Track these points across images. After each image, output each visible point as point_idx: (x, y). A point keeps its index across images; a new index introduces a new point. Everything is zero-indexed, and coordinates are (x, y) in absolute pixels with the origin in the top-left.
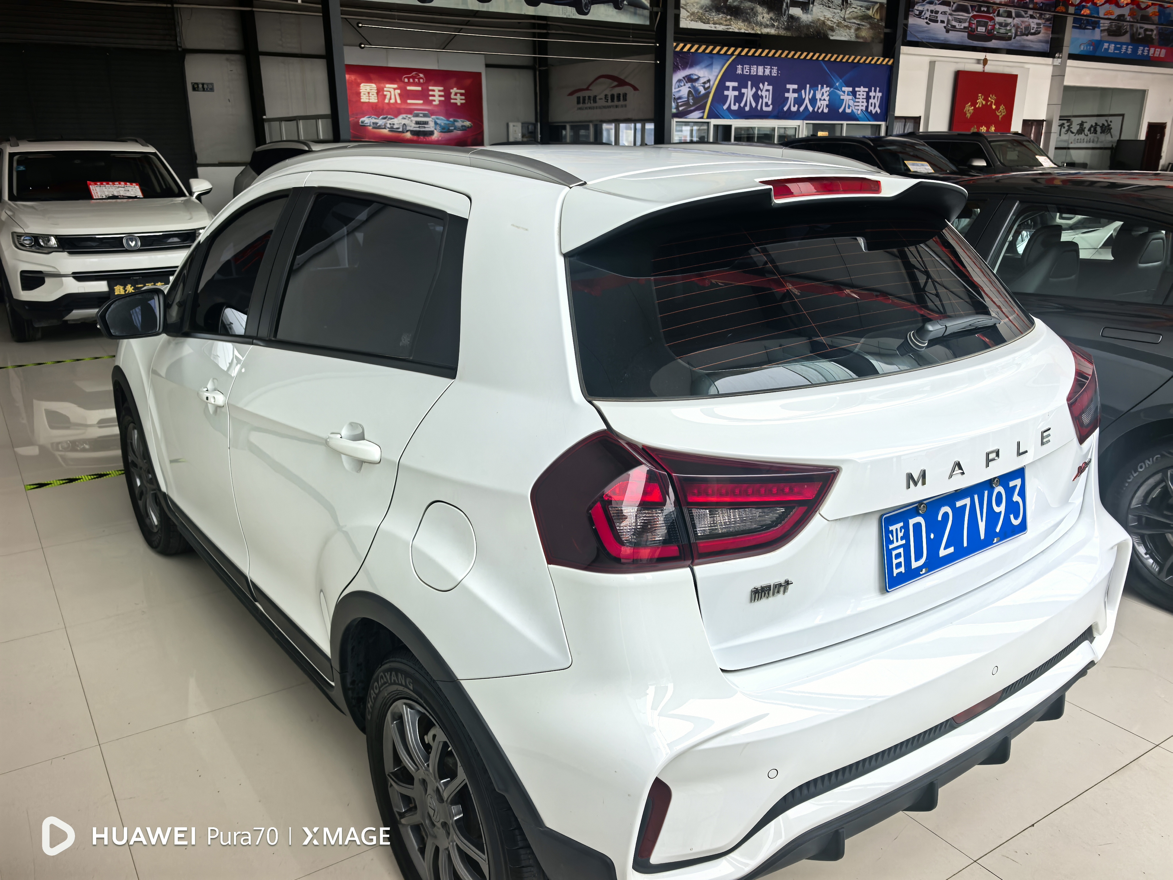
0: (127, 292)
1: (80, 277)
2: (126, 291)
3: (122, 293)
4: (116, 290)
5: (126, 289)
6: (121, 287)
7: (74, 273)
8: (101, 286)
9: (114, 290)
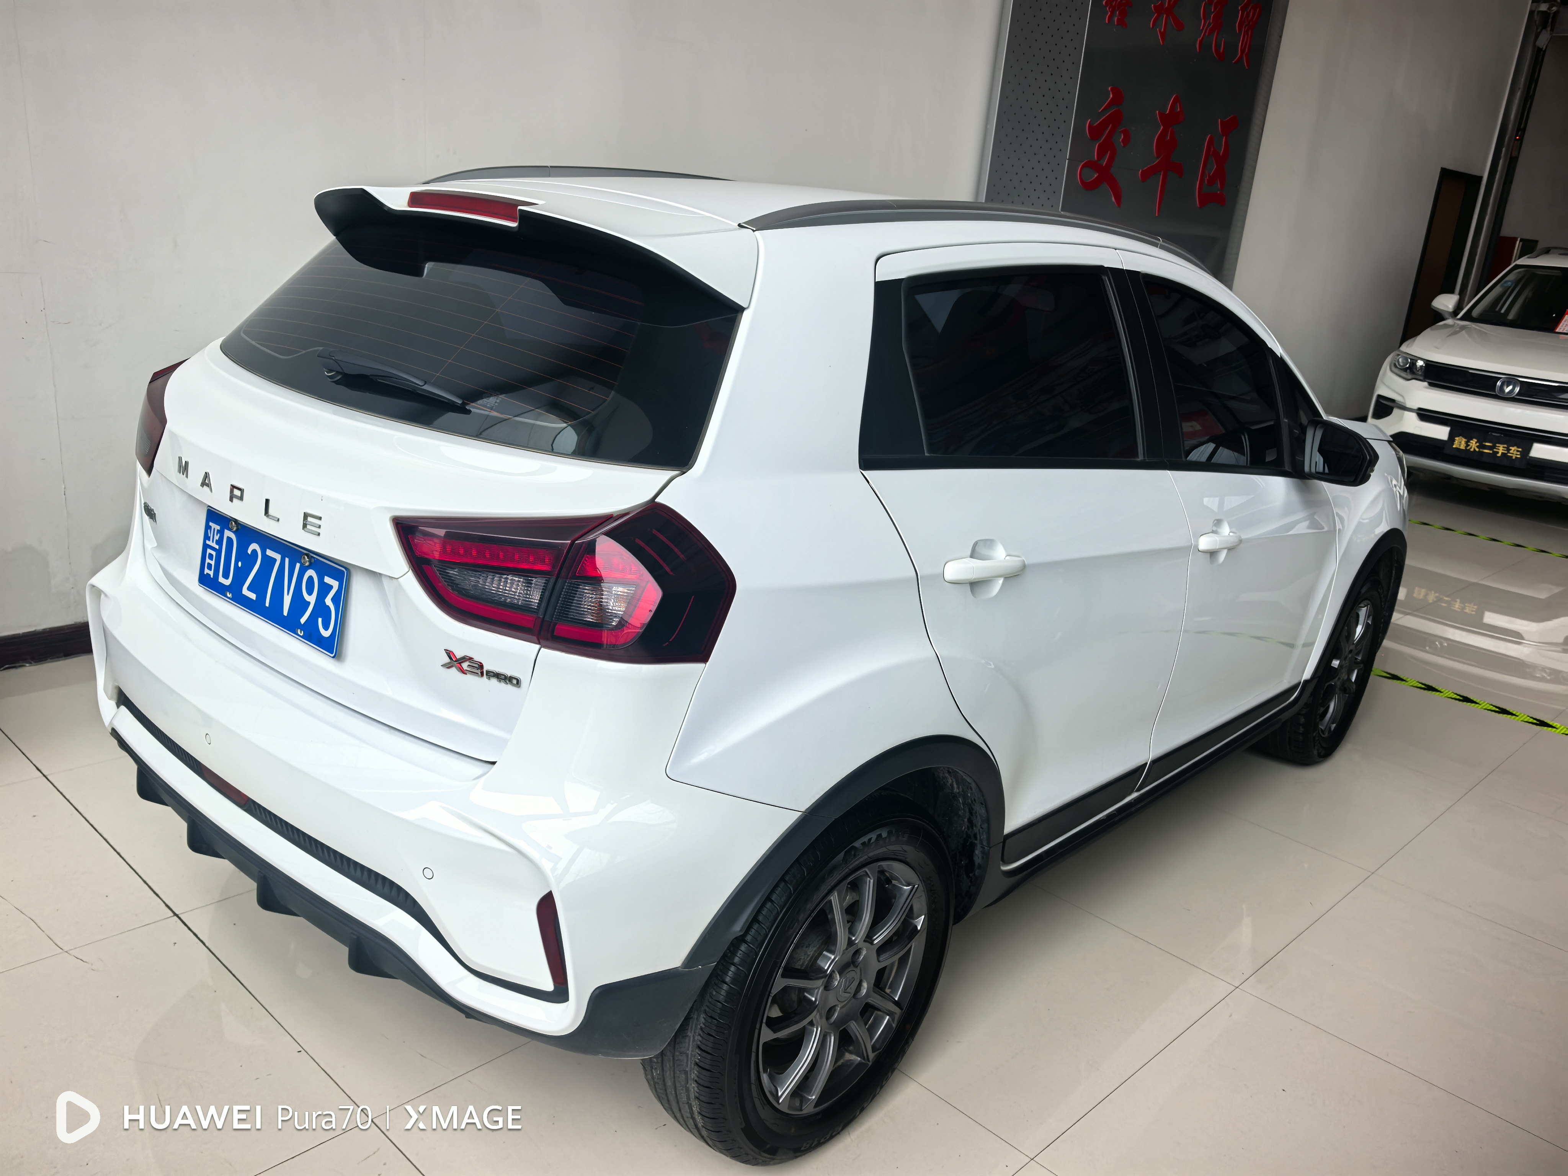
0: (1468, 448)
1: (1426, 415)
2: (1468, 445)
3: (1463, 447)
4: (1456, 441)
5: (1469, 444)
6: (1464, 440)
7: (1420, 409)
8: (1441, 432)
9: (1454, 441)
